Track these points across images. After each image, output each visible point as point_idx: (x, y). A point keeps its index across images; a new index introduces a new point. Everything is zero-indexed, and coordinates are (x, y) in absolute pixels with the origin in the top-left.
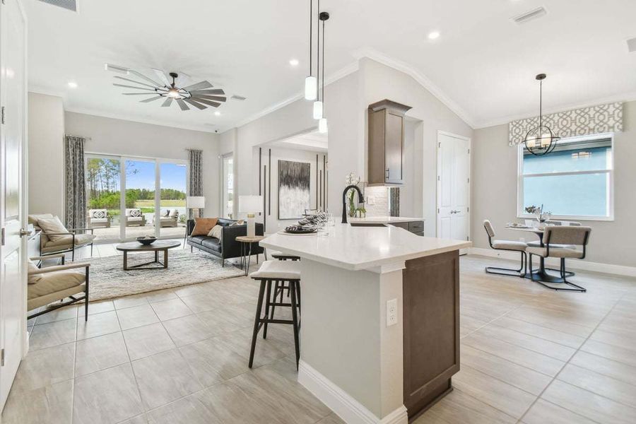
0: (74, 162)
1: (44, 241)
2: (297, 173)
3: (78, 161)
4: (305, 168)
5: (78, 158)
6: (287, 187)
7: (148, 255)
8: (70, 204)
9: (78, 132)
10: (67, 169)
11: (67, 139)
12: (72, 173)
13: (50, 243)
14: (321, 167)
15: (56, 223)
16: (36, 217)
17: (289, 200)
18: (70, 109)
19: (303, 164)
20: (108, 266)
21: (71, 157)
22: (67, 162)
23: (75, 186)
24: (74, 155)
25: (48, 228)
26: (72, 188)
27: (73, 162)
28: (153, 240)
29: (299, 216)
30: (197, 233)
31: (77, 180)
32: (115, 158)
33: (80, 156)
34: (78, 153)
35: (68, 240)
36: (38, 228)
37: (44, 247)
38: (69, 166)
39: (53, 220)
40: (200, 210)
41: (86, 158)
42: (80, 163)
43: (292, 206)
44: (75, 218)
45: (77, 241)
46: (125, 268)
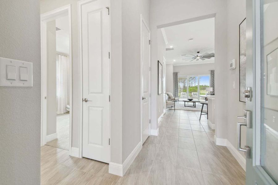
7: (191, 104)
9: (176, 71)
11: (174, 73)
15: (172, 95)
16: (167, 93)
20: (182, 105)
25: (170, 96)
26: (175, 86)
28: (192, 100)
32: (185, 77)
34: (176, 76)
35: (173, 98)
41: (178, 77)
44: (176, 94)
46: (185, 106)
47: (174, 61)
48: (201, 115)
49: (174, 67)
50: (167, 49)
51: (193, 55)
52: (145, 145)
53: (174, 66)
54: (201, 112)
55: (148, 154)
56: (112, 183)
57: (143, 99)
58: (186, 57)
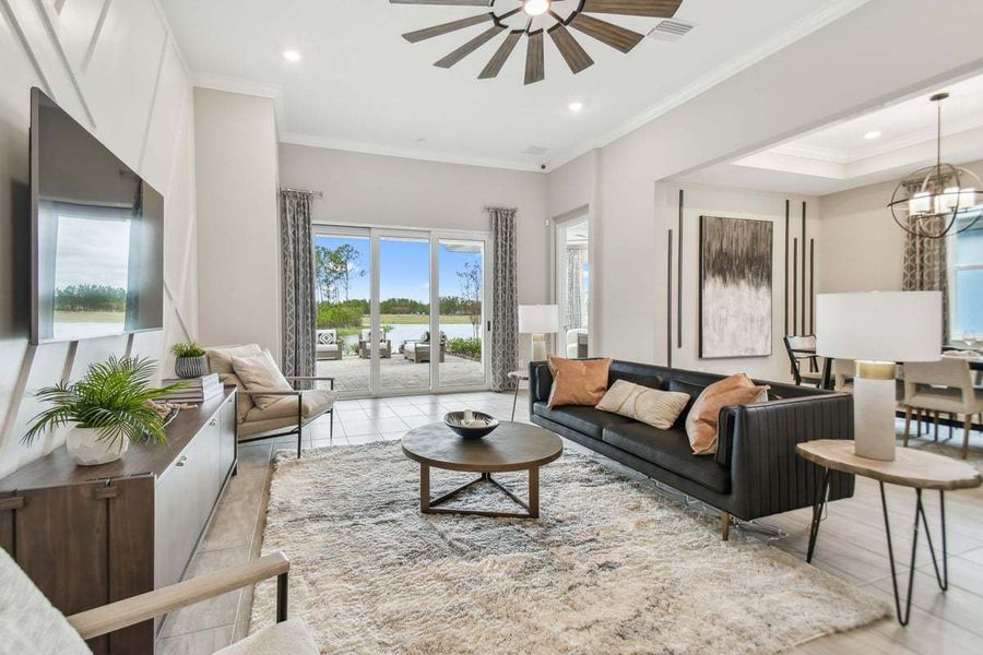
0: (296, 241)
1: (244, 406)
2: (743, 246)
3: (301, 238)
4: (760, 233)
5: (301, 233)
6: (719, 280)
8: (291, 323)
9: (301, 182)
10: (284, 256)
11: (283, 195)
12: (292, 261)
13: (255, 413)
14: (795, 232)
15: (266, 364)
17: (723, 312)
18: (288, 138)
19: (756, 223)
21: (290, 232)
22: (284, 241)
23: (297, 287)
24: (296, 226)
25: (252, 378)
26: (293, 291)
27: (294, 241)
29: (746, 350)
30: (566, 398)
31: (301, 277)
33: (305, 228)
34: (301, 223)
35: (289, 406)
36: (232, 380)
37: (244, 420)
38: (286, 249)
39: (260, 360)
40: (548, 336)
42: (305, 243)
43: (732, 325)
45: (307, 411)
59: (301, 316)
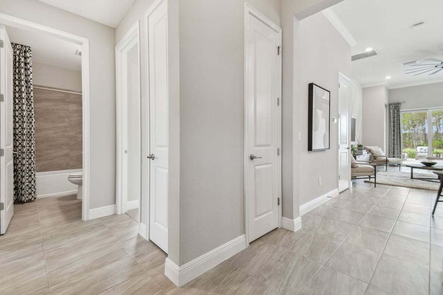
1: (372, 159)
3: (396, 117)
8: (391, 142)
11: (389, 105)
16: (369, 147)
20: (401, 175)
21: (392, 115)
23: (394, 131)
24: (394, 113)
25: (375, 153)
27: (393, 118)
28: (434, 164)
31: (396, 128)
33: (397, 113)
35: (384, 160)
38: (390, 120)
41: (401, 114)
45: (389, 161)
46: (412, 178)
47: (388, 78)
48: (437, 201)
49: (390, 92)
50: (355, 58)
51: (436, 60)
52: (255, 246)
53: (391, 88)
54: (436, 195)
55: (249, 261)
56: (158, 292)
57: (252, 158)
58: (415, 67)
59: (395, 139)
